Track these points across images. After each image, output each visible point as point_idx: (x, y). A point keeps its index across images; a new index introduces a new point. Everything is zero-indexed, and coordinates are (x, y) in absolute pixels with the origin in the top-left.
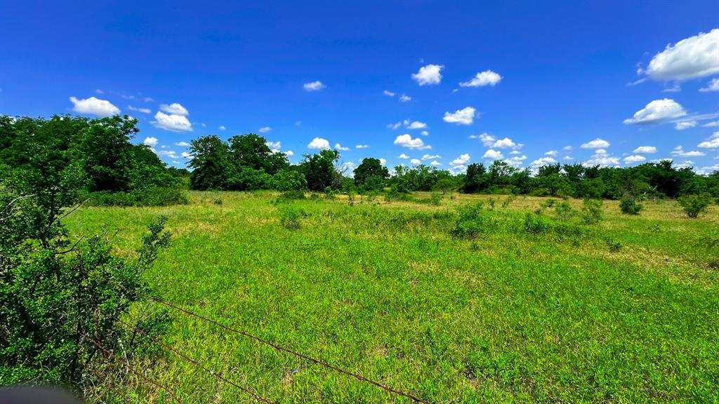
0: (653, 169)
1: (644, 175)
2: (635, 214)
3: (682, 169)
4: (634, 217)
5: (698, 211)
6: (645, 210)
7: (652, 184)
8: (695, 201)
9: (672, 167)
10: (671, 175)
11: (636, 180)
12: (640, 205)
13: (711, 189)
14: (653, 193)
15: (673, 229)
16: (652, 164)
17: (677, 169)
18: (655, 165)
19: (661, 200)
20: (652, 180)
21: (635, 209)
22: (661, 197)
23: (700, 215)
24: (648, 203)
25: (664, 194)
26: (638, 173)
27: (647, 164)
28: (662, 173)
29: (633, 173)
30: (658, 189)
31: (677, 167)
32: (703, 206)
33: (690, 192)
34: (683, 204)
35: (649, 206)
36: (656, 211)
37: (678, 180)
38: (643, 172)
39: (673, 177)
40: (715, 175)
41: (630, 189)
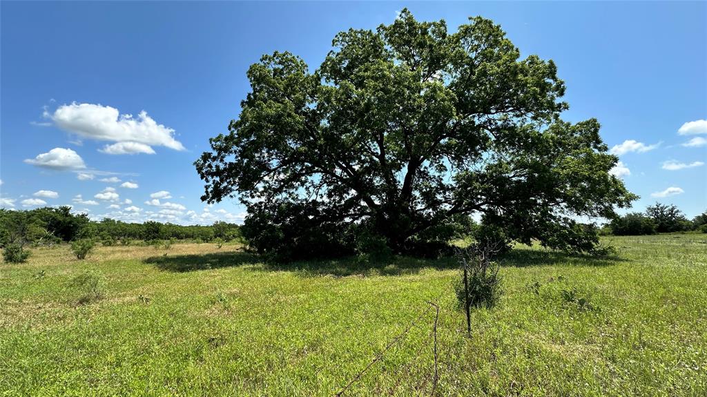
0: (52, 214)
1: (42, 220)
2: (22, 262)
3: (79, 215)
4: (20, 266)
5: (85, 253)
6: (37, 257)
7: (50, 228)
8: (83, 244)
9: (70, 213)
10: (69, 220)
11: (32, 225)
12: (28, 252)
13: (101, 233)
14: (50, 238)
15: (60, 272)
16: (52, 209)
17: (75, 215)
18: (54, 210)
19: (57, 246)
20: (51, 225)
21: (22, 257)
22: (58, 242)
23: (87, 256)
24: (42, 249)
25: (61, 239)
26: (34, 218)
27: (46, 208)
28: (60, 218)
29: (29, 217)
30: (56, 234)
31: (75, 212)
32: (90, 248)
33: (84, 236)
34: (73, 248)
35: (42, 252)
36: (48, 256)
37: (75, 226)
38: (40, 217)
39: (70, 223)
40: (105, 222)
41: (23, 235)
